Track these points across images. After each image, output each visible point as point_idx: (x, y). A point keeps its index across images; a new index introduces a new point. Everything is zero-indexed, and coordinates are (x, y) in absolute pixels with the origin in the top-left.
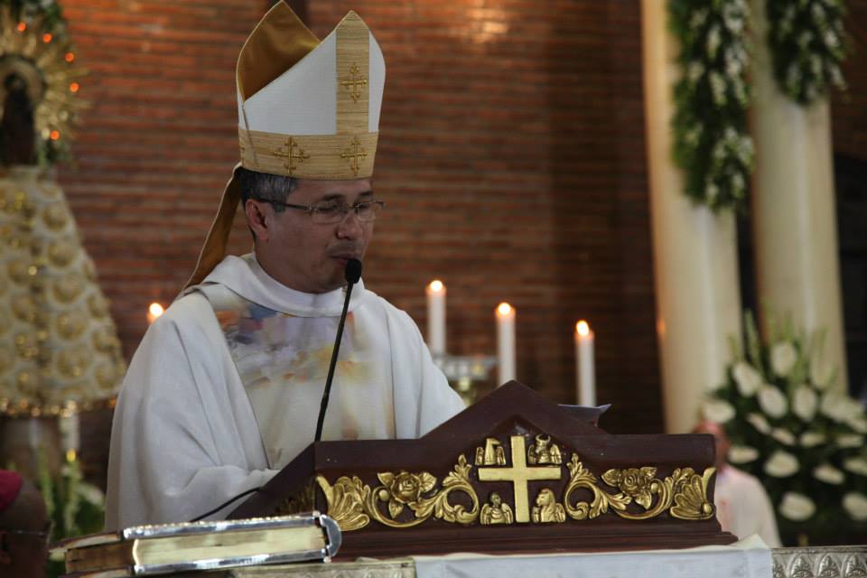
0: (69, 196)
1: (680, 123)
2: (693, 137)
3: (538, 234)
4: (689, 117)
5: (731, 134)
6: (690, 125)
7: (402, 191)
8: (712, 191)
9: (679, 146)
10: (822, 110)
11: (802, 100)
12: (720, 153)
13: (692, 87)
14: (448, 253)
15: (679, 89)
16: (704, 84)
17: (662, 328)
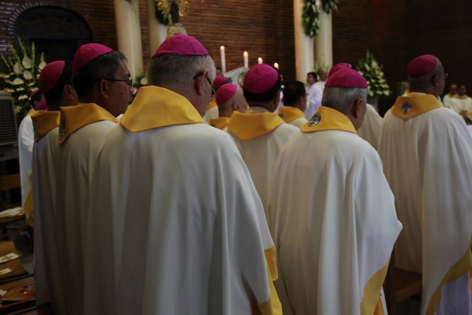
0: (186, 29)
1: (304, 16)
2: (308, 20)
3: (260, 42)
4: (306, 15)
5: (316, 19)
6: (307, 17)
7: (233, 31)
8: (312, 33)
9: (304, 22)
10: (330, 16)
11: (328, 13)
12: (314, 24)
13: (308, 8)
14: (243, 46)
15: (305, 8)
16: (311, 8)
17: (297, 64)
